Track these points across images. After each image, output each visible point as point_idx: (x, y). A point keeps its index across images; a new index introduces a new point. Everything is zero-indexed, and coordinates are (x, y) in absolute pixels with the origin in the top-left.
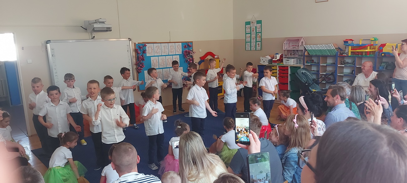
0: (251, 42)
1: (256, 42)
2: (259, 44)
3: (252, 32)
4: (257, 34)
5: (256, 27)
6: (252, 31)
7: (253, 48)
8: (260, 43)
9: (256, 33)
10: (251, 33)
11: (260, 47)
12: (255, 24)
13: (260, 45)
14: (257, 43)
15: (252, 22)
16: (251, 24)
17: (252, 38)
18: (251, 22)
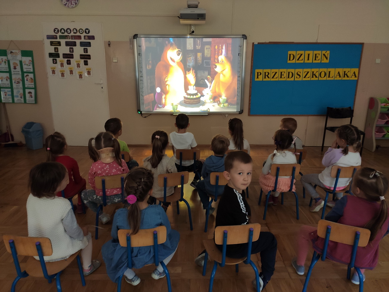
0: (12, 88)
1: (24, 88)
2: (30, 93)
3: (12, 70)
4: (25, 74)
5: (21, 62)
6: (12, 67)
7: (19, 98)
8: (33, 91)
9: (23, 72)
10: (10, 72)
11: (33, 98)
12: (19, 57)
13: (33, 94)
14: (27, 91)
15: (11, 52)
16: (10, 56)
17: (13, 81)
18: (8, 52)
